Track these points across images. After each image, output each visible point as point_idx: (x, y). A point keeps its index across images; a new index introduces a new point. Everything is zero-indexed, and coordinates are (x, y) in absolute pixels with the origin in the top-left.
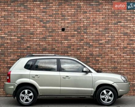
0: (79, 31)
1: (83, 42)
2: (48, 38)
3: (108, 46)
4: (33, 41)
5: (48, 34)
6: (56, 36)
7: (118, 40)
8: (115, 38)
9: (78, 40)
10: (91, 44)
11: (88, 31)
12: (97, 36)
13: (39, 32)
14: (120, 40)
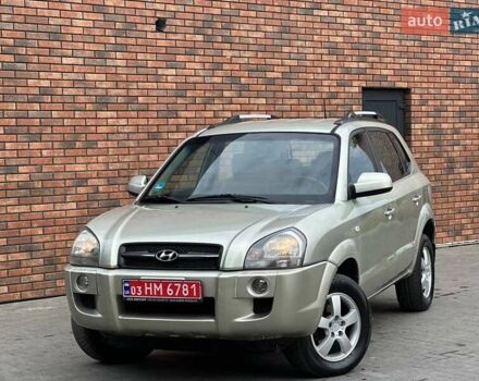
0: (210, 32)
1: (220, 73)
2: (113, 55)
3: (289, 89)
4: (60, 68)
5: (112, 40)
6: (138, 49)
7: (313, 70)
8: (308, 63)
9: (207, 66)
10: (243, 80)
11: (234, 33)
12: (260, 55)
13: (80, 31)
14: (319, 70)
